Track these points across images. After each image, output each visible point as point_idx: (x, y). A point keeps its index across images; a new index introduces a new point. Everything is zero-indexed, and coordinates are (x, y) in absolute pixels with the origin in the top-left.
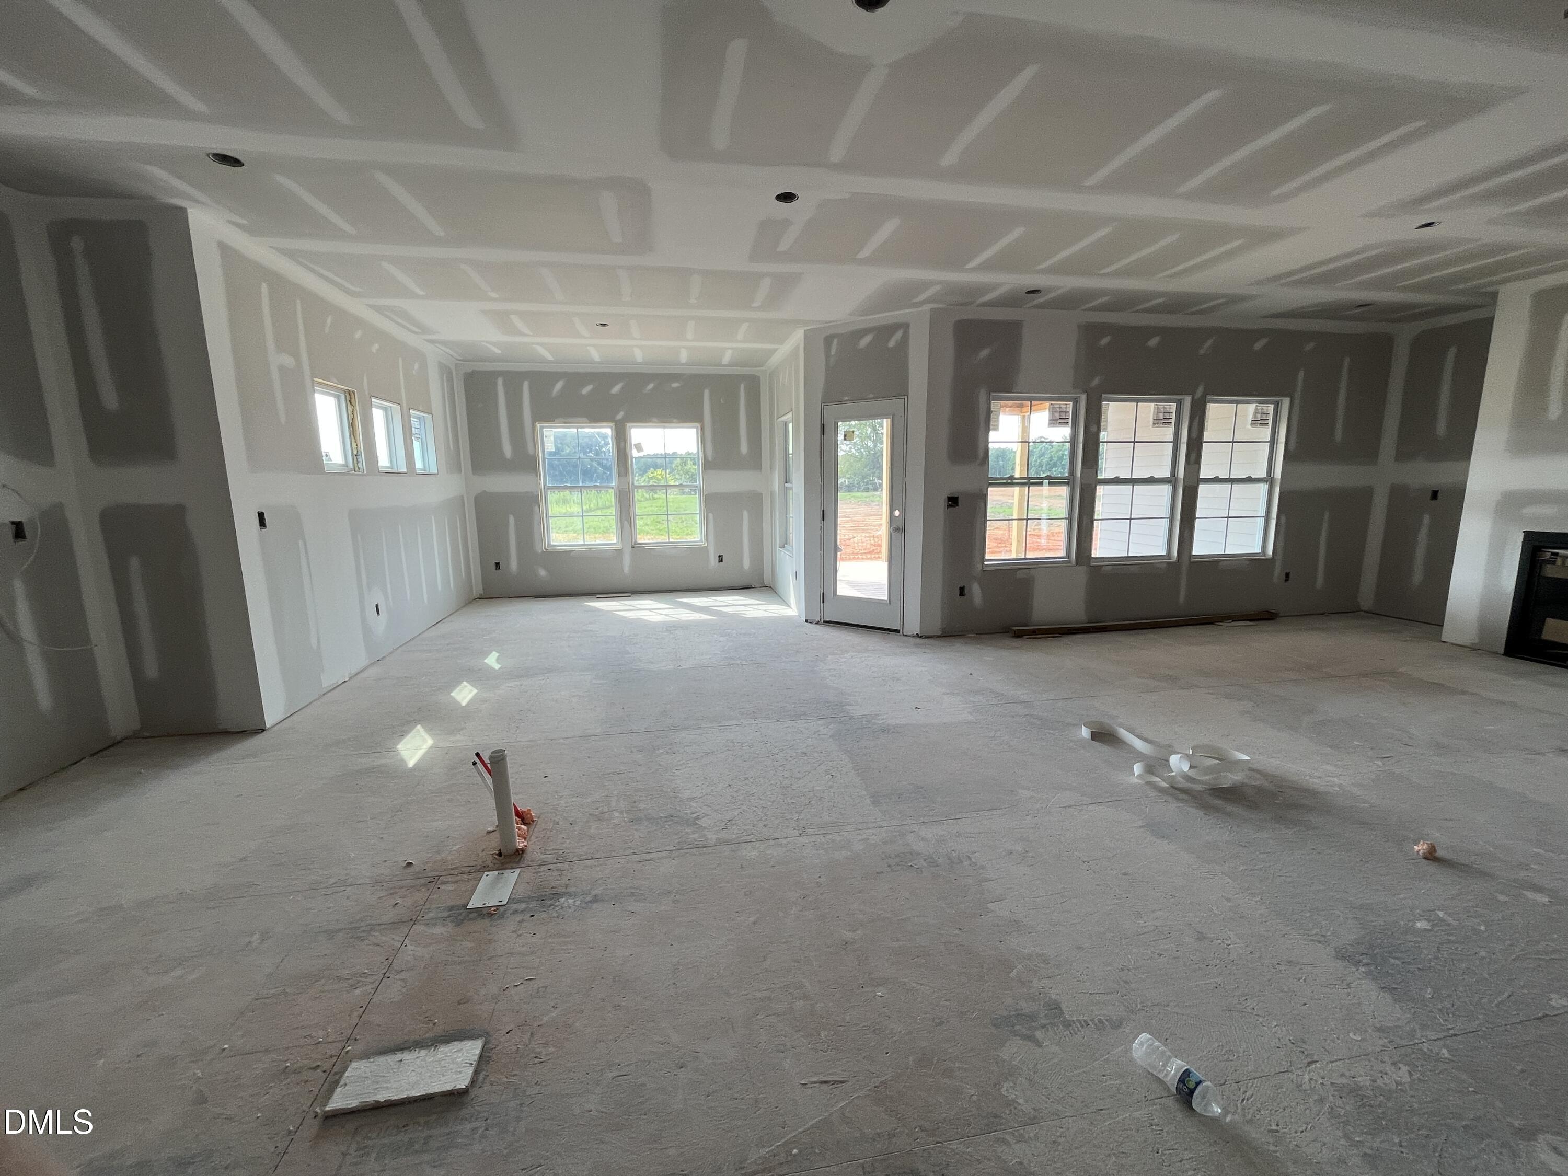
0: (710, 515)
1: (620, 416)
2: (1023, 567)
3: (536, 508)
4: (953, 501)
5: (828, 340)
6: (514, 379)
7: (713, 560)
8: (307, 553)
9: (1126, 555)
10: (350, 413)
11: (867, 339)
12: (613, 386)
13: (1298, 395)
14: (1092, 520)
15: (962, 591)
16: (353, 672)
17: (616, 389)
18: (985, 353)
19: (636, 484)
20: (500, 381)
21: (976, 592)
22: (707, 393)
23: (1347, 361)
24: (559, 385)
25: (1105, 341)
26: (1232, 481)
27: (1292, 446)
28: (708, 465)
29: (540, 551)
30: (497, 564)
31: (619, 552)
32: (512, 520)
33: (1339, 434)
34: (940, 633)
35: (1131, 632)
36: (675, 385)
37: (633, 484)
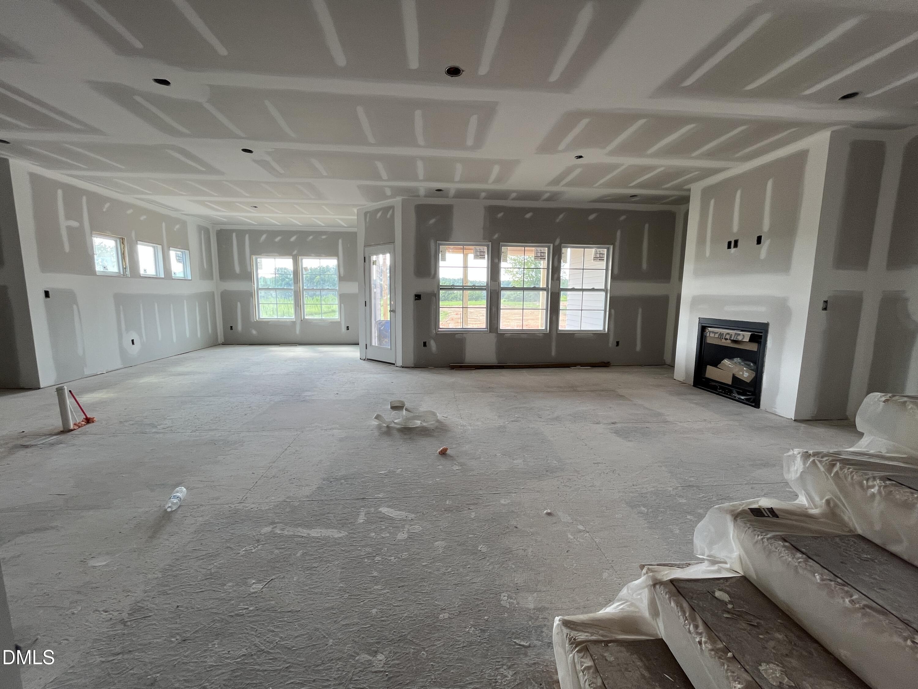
0: (342, 305)
1: (295, 252)
2: (457, 332)
3: (251, 299)
4: (418, 297)
5: (366, 214)
6: (241, 234)
7: (344, 329)
8: (79, 312)
9: (521, 329)
10: (122, 248)
11: (379, 215)
12: (291, 237)
13: (617, 243)
14: (499, 309)
15: (425, 344)
16: (110, 370)
17: (293, 239)
18: (432, 221)
19: (305, 288)
20: (234, 235)
21: (433, 345)
22: (340, 241)
23: (647, 226)
24: (264, 237)
25: (500, 215)
26: (583, 290)
27: (616, 272)
28: (341, 279)
29: (253, 321)
30: (231, 327)
31: (294, 323)
32: (239, 305)
33: (644, 266)
34: (413, 366)
35: (514, 369)
36: (324, 237)
37: (303, 288)
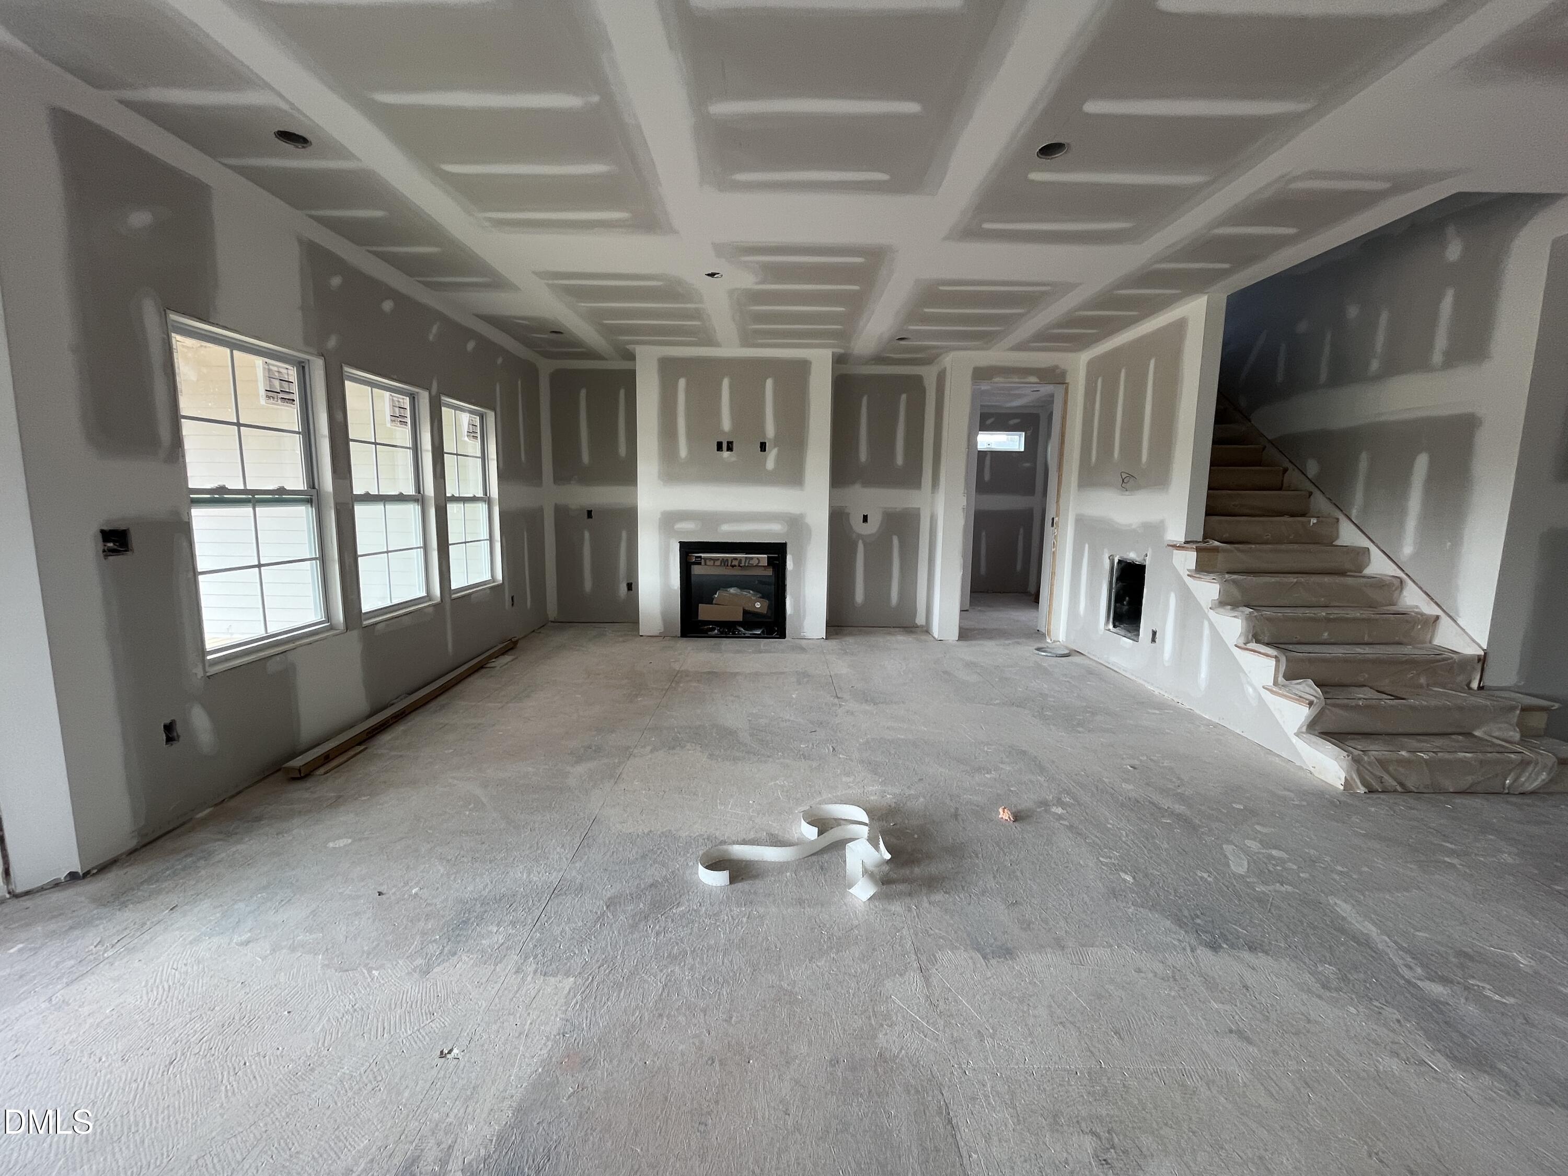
4: (115, 539)
9: (390, 604)
13: (498, 410)
14: (355, 557)
15: (170, 731)
18: (141, 219)
21: (196, 725)
26: (463, 500)
27: (501, 464)
33: (523, 455)
34: (133, 843)
